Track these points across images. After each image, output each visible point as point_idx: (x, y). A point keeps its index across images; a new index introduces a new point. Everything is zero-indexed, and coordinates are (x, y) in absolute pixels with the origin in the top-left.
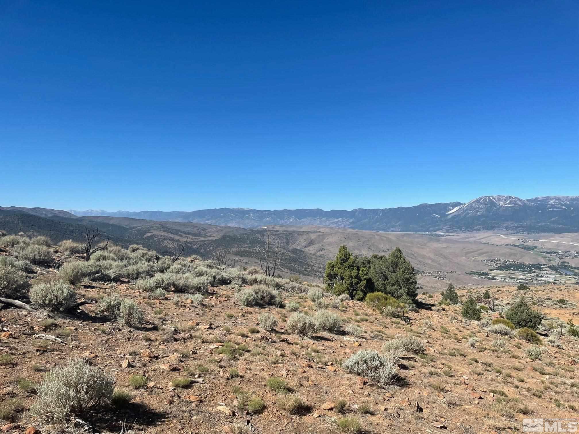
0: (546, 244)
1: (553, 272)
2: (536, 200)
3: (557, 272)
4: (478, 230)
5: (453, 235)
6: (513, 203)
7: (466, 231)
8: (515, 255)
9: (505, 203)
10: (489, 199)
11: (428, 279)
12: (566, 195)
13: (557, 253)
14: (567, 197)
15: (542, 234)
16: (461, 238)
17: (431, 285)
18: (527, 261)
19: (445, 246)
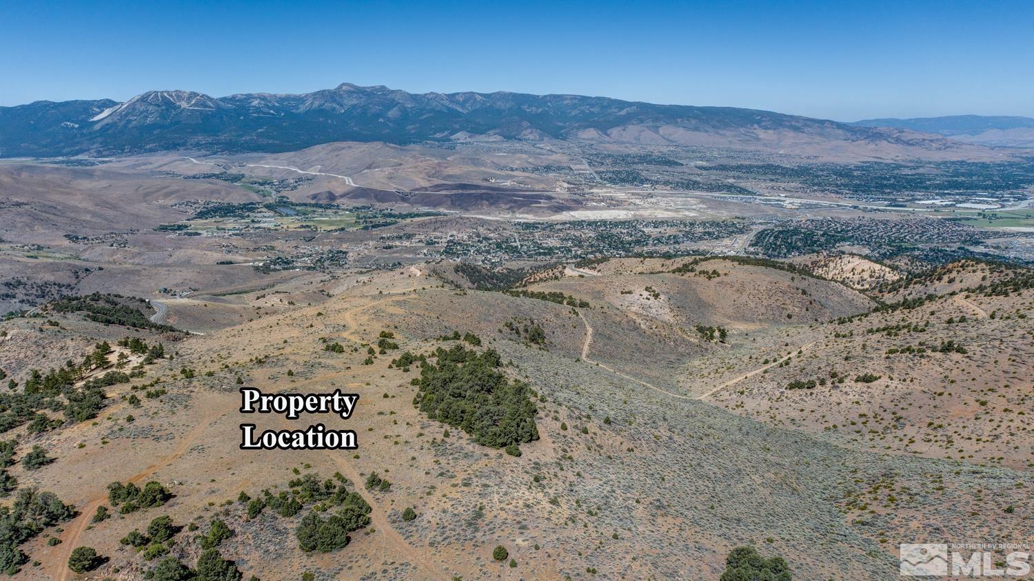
0: (256, 171)
1: (272, 214)
2: (233, 99)
3: (276, 212)
4: (151, 150)
5: (111, 161)
6: (202, 105)
7: (131, 153)
8: (218, 192)
9: (189, 103)
10: (163, 97)
11: (98, 250)
12: (273, 93)
13: (271, 183)
14: (275, 95)
15: (249, 155)
16: (128, 167)
17: (106, 259)
18: (236, 199)
19: (107, 185)
